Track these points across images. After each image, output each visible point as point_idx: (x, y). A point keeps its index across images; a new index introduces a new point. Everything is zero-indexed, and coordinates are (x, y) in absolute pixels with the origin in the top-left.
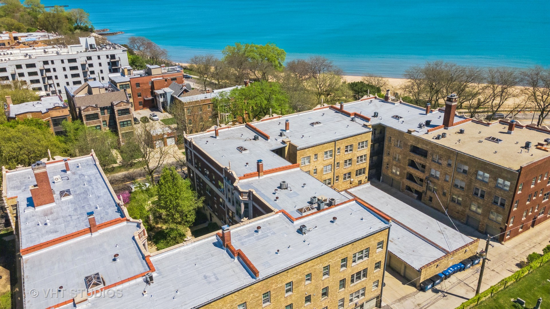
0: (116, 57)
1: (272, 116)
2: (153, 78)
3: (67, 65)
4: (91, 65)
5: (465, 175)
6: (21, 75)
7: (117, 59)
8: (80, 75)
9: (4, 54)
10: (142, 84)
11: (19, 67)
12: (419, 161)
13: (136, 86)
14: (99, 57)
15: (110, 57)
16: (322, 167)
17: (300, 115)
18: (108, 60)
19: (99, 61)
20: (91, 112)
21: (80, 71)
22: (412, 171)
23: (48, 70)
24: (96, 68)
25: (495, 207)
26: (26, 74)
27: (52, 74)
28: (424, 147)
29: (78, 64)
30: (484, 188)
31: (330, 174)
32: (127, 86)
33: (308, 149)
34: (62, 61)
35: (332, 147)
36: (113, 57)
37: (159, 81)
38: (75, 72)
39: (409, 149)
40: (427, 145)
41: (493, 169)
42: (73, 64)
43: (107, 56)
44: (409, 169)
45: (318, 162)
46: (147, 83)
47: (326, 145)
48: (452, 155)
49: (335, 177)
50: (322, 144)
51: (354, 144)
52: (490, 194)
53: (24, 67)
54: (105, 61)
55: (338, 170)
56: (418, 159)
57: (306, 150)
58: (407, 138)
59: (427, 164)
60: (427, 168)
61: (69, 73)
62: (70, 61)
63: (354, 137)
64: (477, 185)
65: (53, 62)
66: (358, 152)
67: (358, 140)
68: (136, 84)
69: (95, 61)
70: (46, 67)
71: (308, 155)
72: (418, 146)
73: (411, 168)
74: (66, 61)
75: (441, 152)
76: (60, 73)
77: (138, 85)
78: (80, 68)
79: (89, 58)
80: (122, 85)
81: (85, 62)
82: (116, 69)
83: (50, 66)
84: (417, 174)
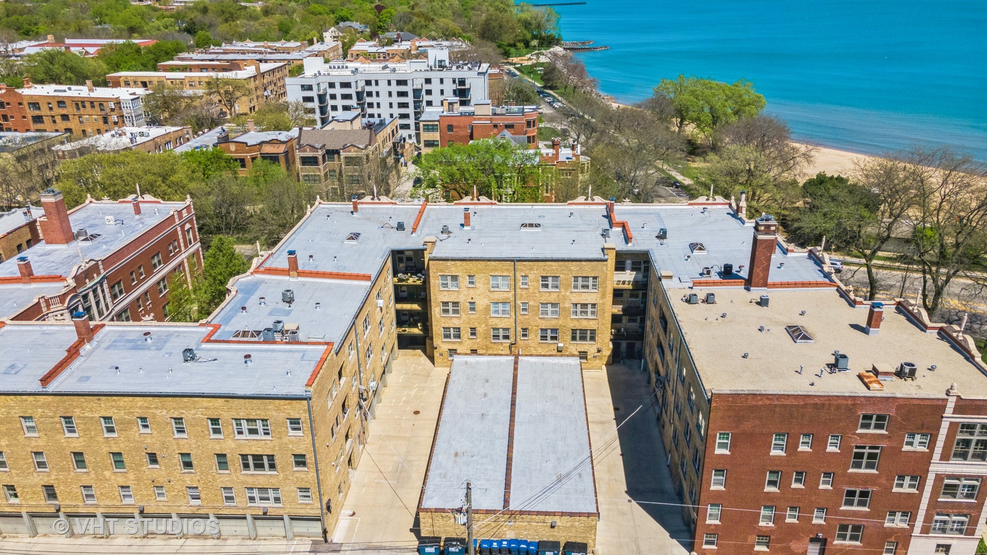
0: (467, 82)
1: (479, 200)
2: (475, 119)
3: (395, 88)
4: (429, 92)
5: (682, 388)
6: (333, 97)
7: (467, 86)
8: (410, 105)
9: (339, 68)
10: (457, 127)
11: (332, 85)
13: (446, 130)
14: (442, 81)
15: (457, 82)
16: (487, 301)
17: (534, 207)
18: (454, 86)
19: (442, 87)
20: (309, 154)
21: (410, 100)
22: (658, 358)
23: (370, 94)
24: (436, 97)
26: (339, 97)
27: (373, 100)
28: (666, 314)
29: (408, 89)
30: (691, 425)
31: (506, 320)
32: (435, 127)
33: (453, 263)
34: (389, 83)
35: (507, 270)
36: (462, 82)
37: (484, 127)
38: (403, 100)
39: (659, 312)
40: (667, 310)
42: (402, 88)
43: (454, 82)
44: (657, 353)
45: (478, 292)
46: (465, 127)
47: (493, 263)
48: (678, 340)
49: (519, 329)
50: (483, 260)
51: (561, 276)
53: (338, 85)
54: (449, 87)
55: (527, 317)
56: (662, 336)
57: (449, 263)
59: (666, 350)
60: (665, 357)
61: (396, 100)
62: (400, 83)
63: (561, 263)
64: (688, 415)
65: (377, 83)
66: (574, 295)
67: (570, 270)
68: (449, 126)
69: (435, 87)
70: (368, 89)
71: (454, 274)
74: (394, 83)
75: (674, 330)
76: (384, 100)
77: (450, 128)
78: (411, 94)
79: (428, 81)
80: (428, 125)
81: (419, 87)
82: (465, 101)
83: (373, 88)
84: (660, 366)
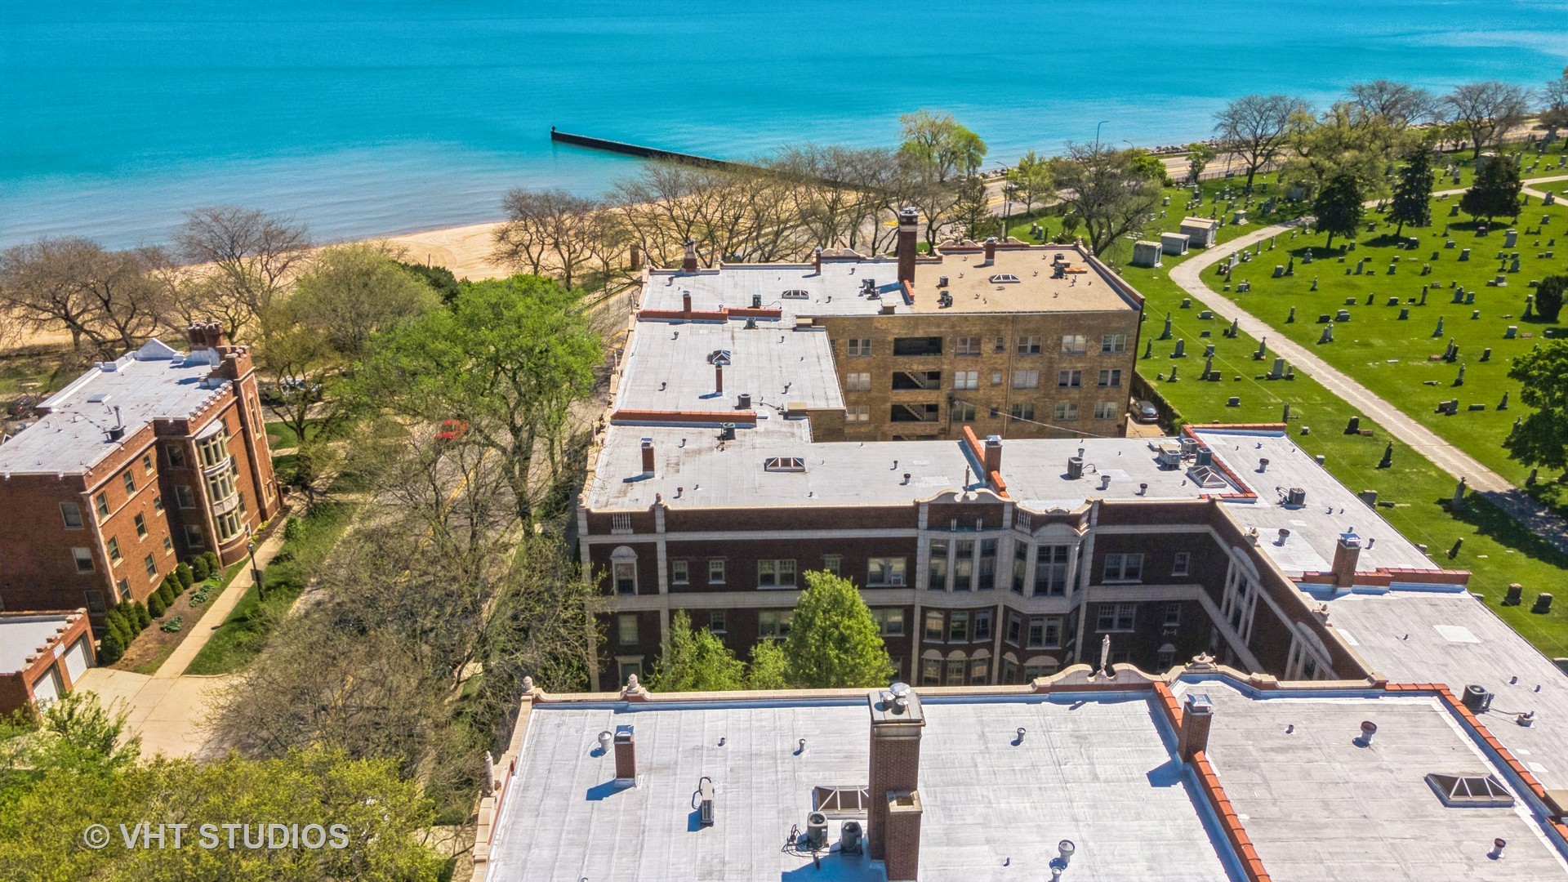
5: (1035, 356)
12: (921, 368)
22: (905, 397)
25: (1102, 392)
28: (933, 332)
30: (1080, 366)
39: (890, 351)
40: (938, 326)
41: (1091, 323)
44: (897, 395)
48: (1003, 327)
52: (1090, 372)
56: (916, 365)
58: (884, 327)
59: (945, 367)
60: (944, 376)
64: (1065, 365)
72: (916, 336)
73: (902, 391)
75: (976, 329)
84: (920, 398)
